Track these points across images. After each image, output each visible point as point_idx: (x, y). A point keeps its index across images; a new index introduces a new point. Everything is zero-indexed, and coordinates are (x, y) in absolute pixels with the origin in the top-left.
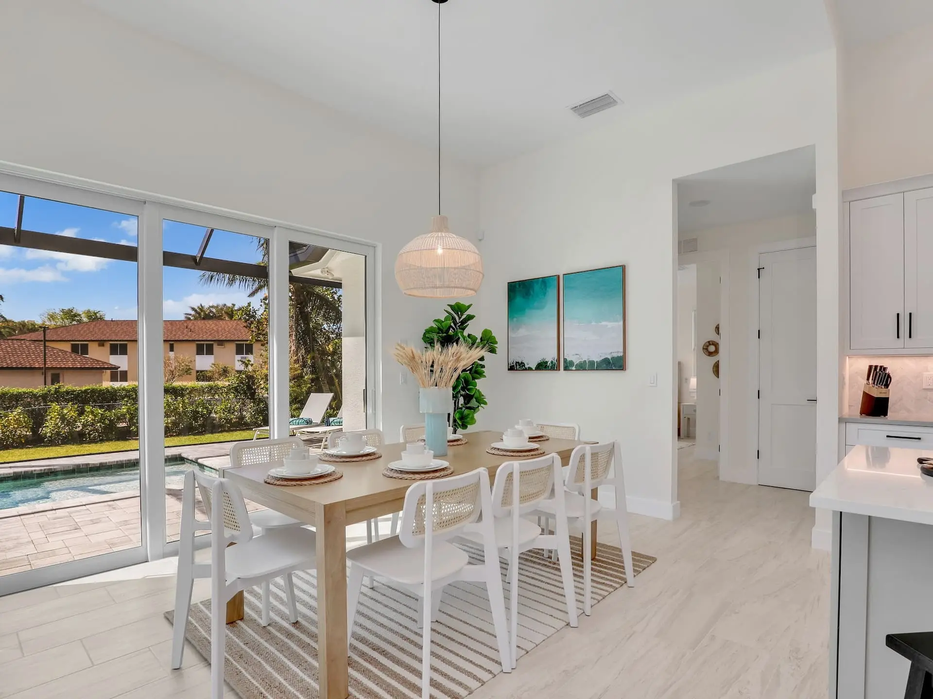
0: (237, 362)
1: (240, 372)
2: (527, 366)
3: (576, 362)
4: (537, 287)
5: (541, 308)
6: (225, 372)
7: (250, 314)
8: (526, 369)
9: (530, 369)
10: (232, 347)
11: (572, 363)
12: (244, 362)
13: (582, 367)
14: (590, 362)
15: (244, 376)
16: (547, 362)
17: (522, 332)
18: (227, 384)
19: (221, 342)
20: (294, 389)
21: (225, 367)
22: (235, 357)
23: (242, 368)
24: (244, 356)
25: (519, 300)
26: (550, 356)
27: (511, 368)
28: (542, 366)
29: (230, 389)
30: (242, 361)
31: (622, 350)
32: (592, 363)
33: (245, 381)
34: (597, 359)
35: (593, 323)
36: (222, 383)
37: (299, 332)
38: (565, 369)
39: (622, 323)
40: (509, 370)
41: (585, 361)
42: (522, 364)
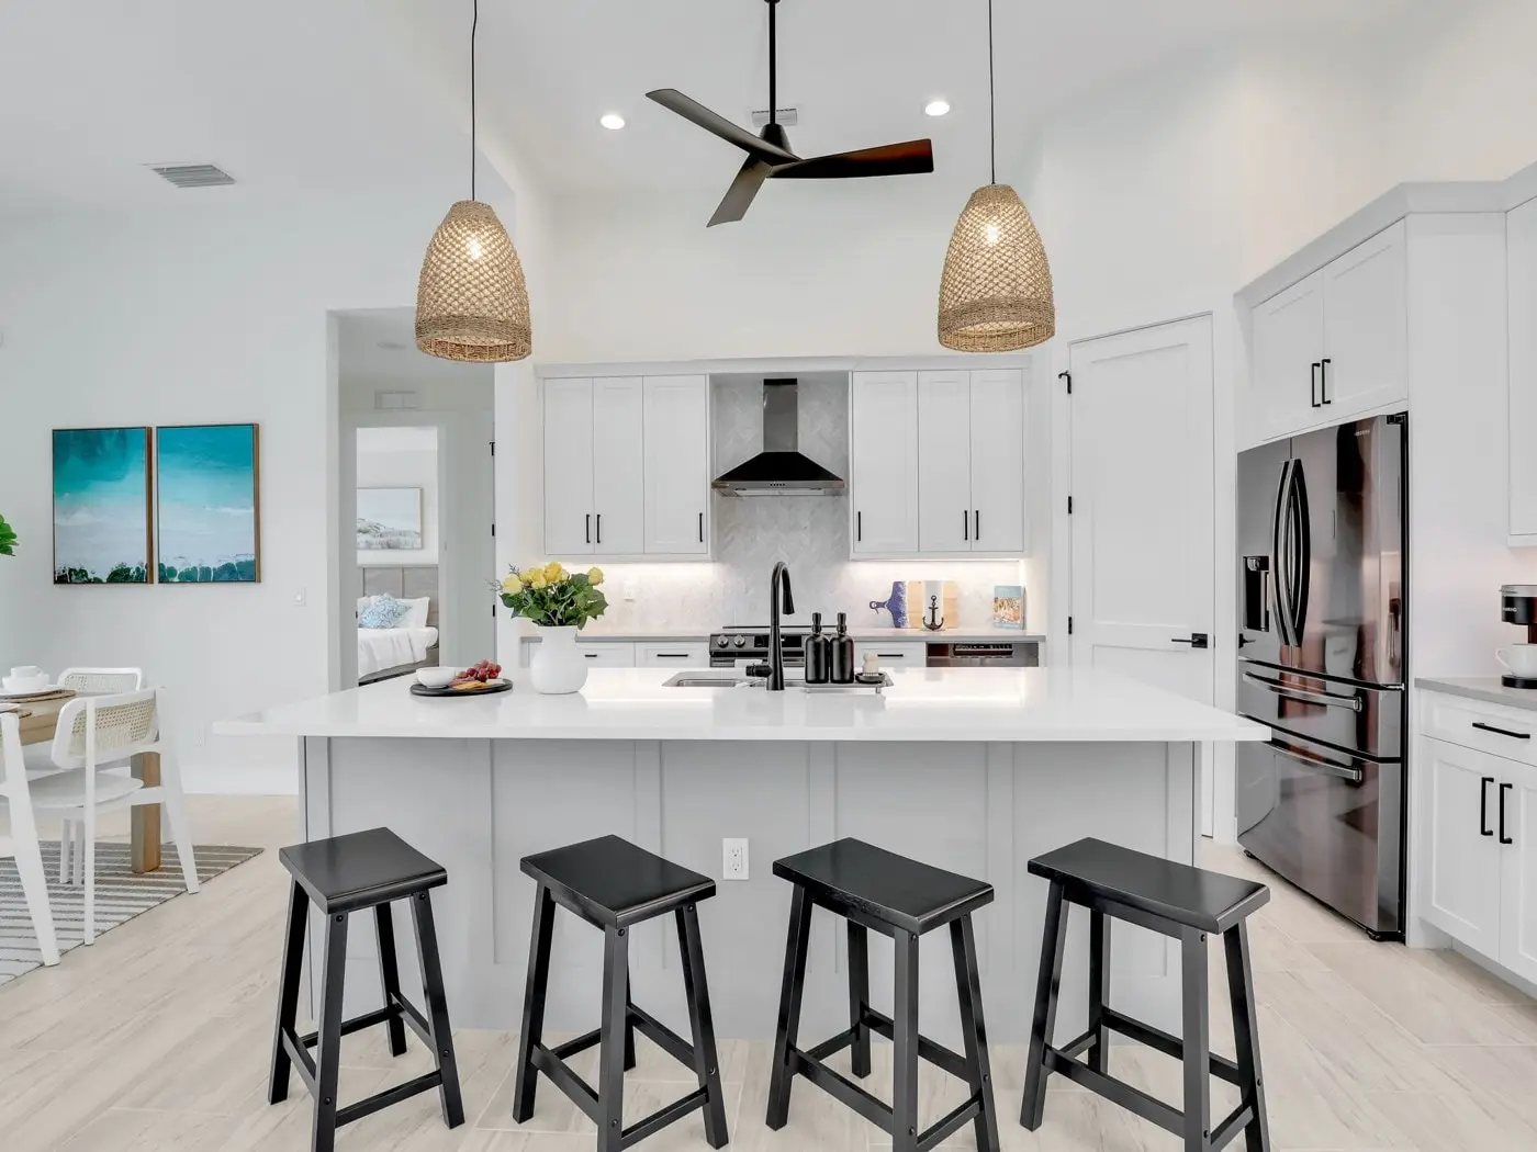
2: (90, 576)
3: (180, 568)
4: (109, 443)
8: (89, 582)
9: (97, 581)
11: (172, 572)
13: (189, 577)
14: (202, 569)
16: (129, 570)
17: (82, 517)
25: (74, 462)
26: (135, 559)
27: (61, 580)
28: (120, 576)
31: (253, 551)
32: (206, 571)
34: (215, 564)
35: (208, 509)
38: (161, 581)
39: (252, 510)
40: (55, 582)
41: (195, 568)
42: (83, 573)
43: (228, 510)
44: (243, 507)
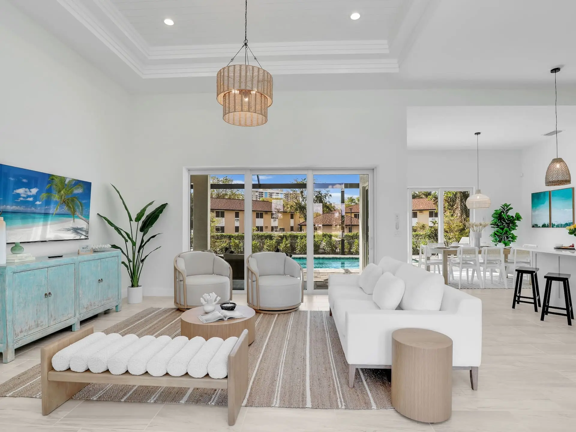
0: (429, 222)
1: (431, 227)
2: (538, 226)
3: (556, 224)
4: (542, 195)
5: (543, 203)
6: (423, 227)
7: (436, 197)
8: (538, 227)
9: (540, 227)
10: (427, 213)
11: (554, 225)
12: (433, 222)
13: (558, 226)
14: (561, 224)
15: (433, 229)
16: (546, 224)
17: (537, 213)
18: (425, 233)
19: (421, 211)
20: (459, 236)
21: (423, 224)
22: (428, 218)
23: (432, 225)
24: (434, 218)
25: (536, 200)
26: (547, 222)
27: (533, 227)
28: (544, 226)
29: (426, 236)
30: (432, 222)
31: (572, 220)
32: (562, 225)
33: (434, 232)
34: (563, 223)
35: (562, 210)
36: (422, 233)
37: (462, 206)
38: (552, 227)
39: (572, 210)
40: (532, 227)
41: (559, 224)
42: (537, 225)
43: (566, 210)
44: (569, 209)
